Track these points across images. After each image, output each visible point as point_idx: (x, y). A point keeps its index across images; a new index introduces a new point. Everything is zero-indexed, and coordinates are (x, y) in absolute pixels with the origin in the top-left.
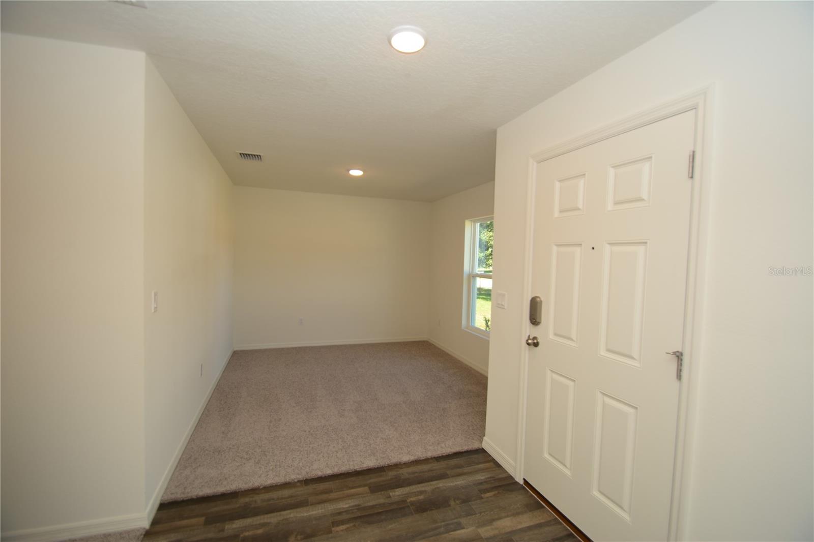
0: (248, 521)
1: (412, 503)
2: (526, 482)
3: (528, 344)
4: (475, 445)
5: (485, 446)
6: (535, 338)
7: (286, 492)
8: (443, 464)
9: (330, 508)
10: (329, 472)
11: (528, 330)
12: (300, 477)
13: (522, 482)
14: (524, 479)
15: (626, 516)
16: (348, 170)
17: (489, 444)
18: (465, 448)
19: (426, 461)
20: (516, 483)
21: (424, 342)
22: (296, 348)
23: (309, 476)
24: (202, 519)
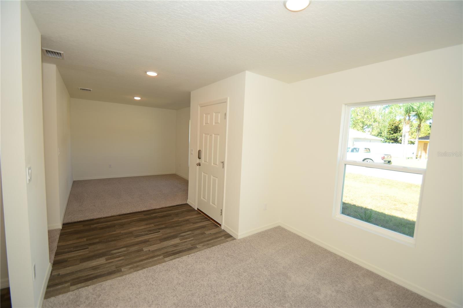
0: (99, 224)
1: (159, 216)
2: (198, 209)
3: (197, 165)
4: (185, 203)
5: (188, 203)
6: (200, 163)
7: (112, 218)
8: (172, 208)
9: (130, 219)
10: (128, 212)
11: (198, 161)
12: (117, 214)
13: (197, 209)
14: (197, 208)
15: (216, 207)
16: (134, 97)
17: (190, 202)
18: (181, 204)
19: (166, 208)
20: (195, 210)
21: (174, 174)
22: (108, 179)
23: (121, 214)
24: (82, 226)
